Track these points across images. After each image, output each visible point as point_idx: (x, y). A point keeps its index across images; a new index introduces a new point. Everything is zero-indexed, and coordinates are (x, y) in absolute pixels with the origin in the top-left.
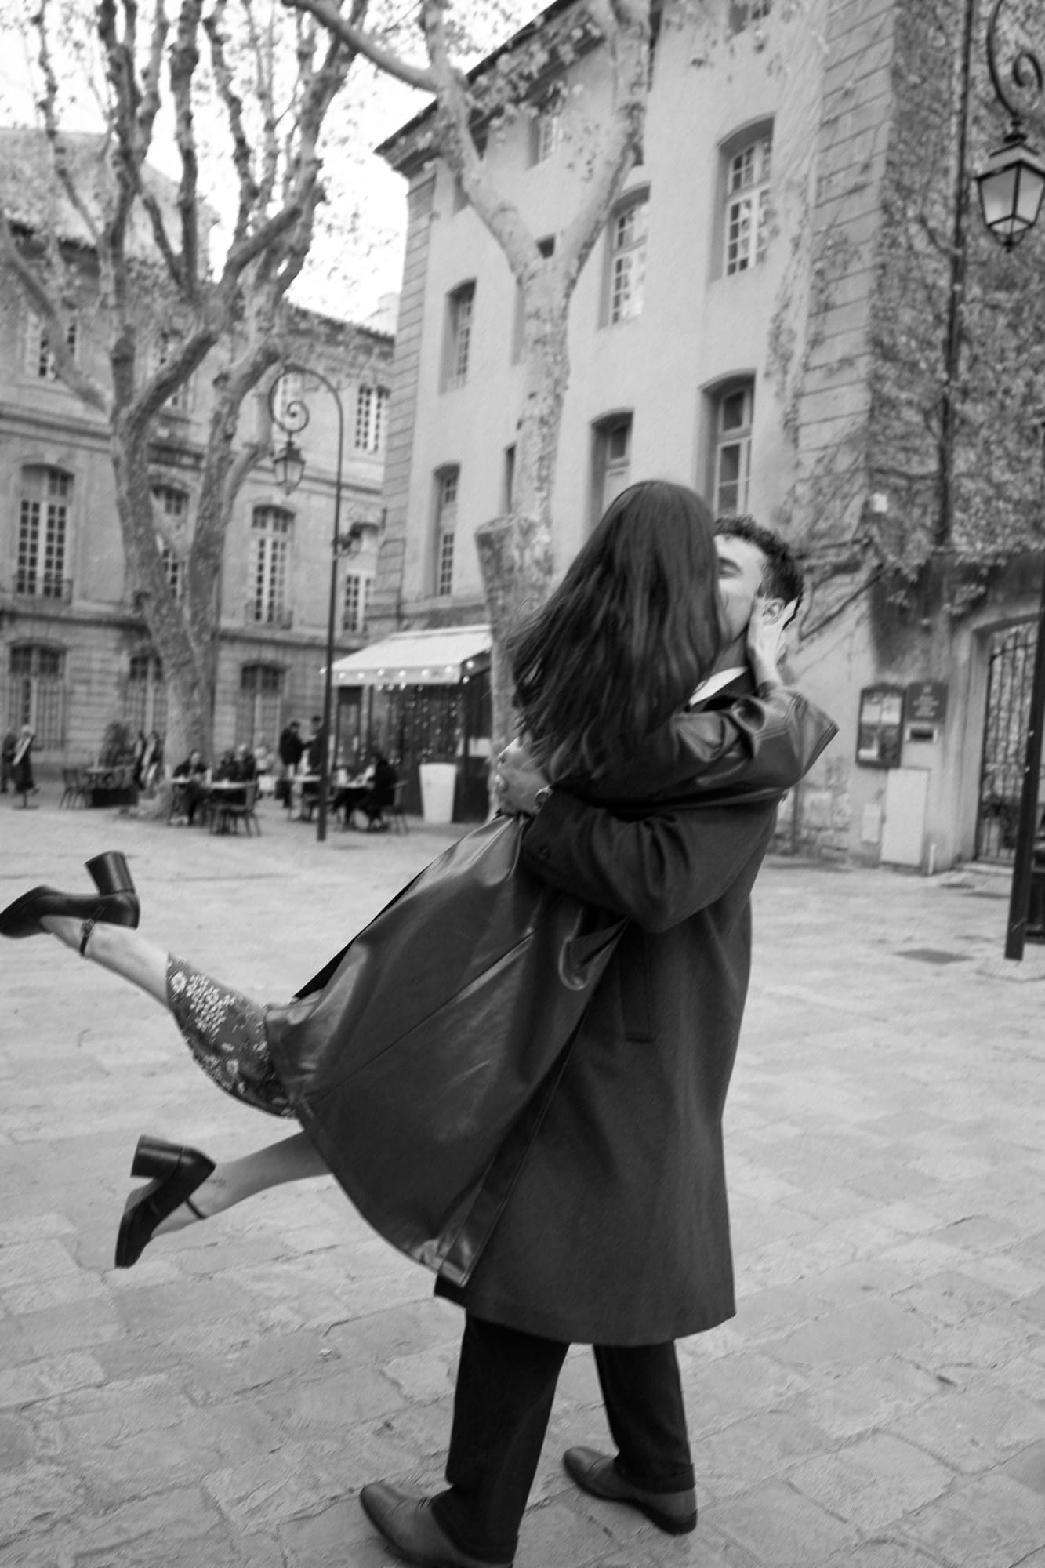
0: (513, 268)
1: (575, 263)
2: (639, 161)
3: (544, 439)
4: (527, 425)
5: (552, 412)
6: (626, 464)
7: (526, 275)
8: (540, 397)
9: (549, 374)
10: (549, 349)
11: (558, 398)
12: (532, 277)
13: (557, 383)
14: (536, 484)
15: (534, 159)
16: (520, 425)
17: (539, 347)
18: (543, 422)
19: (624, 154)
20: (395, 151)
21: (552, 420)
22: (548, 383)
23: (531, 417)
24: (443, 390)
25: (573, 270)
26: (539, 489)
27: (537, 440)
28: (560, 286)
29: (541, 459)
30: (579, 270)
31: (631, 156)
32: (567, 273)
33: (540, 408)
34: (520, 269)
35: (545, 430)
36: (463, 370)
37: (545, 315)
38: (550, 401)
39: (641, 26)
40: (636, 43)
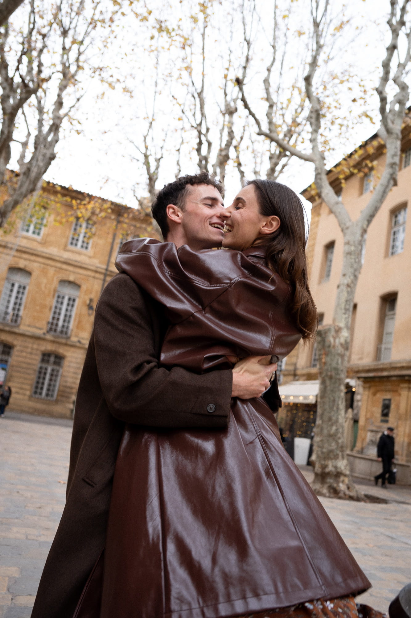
0: (340, 225)
1: (366, 223)
2: (395, 184)
3: (348, 292)
4: (342, 287)
5: (352, 282)
6: (394, 314)
7: (345, 227)
8: (347, 276)
9: (352, 266)
10: (353, 257)
11: (356, 277)
12: (347, 228)
13: (355, 270)
14: (343, 311)
15: (361, 193)
16: (338, 287)
17: (348, 256)
18: (348, 286)
19: (388, 182)
20: (307, 193)
21: (352, 285)
22: (352, 270)
23: (343, 284)
24: (320, 283)
25: (365, 226)
26: (345, 314)
27: (345, 293)
28: (359, 232)
29: (347, 301)
30: (368, 226)
31: (392, 182)
32: (362, 227)
33: (347, 280)
34: (342, 226)
35: (349, 289)
36: (328, 275)
37: (351, 243)
38: (352, 278)
39: (397, 134)
40: (395, 141)
